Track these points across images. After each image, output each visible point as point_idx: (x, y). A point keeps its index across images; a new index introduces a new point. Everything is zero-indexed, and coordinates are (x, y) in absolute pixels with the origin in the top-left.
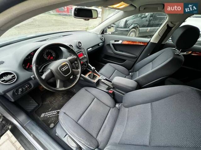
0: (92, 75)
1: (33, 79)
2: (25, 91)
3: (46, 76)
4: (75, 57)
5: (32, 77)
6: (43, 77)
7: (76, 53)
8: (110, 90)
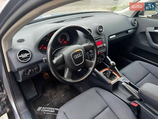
0: (110, 72)
1: (44, 62)
2: (33, 74)
3: (57, 61)
4: (92, 44)
5: (44, 59)
6: (55, 61)
7: (95, 39)
8: (134, 101)
